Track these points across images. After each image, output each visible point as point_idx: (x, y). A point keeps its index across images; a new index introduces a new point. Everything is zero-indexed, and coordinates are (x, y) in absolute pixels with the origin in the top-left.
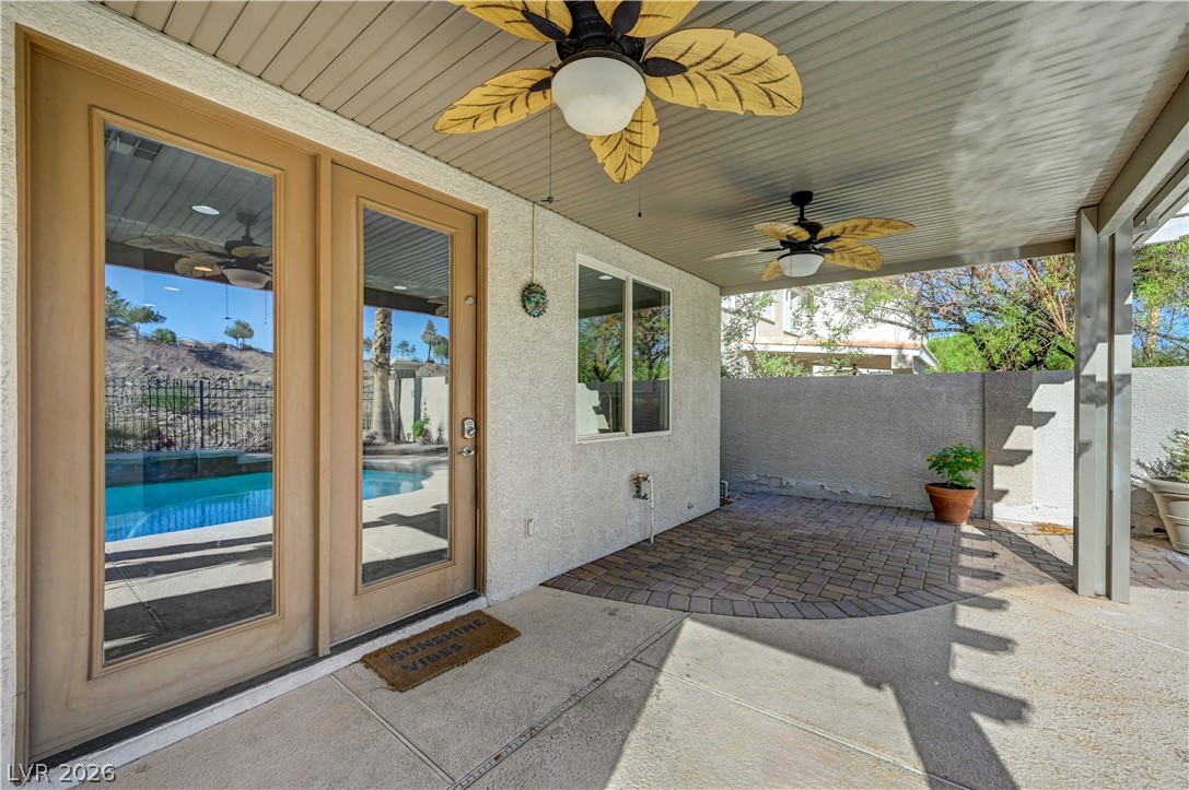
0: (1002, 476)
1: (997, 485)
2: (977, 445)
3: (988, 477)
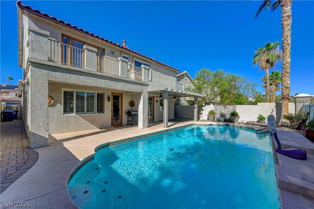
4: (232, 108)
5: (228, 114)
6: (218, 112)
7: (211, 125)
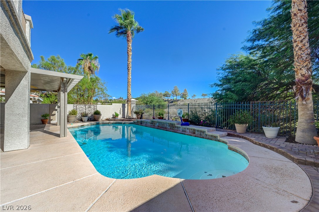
0: (52, 117)
1: (51, 119)
4: (93, 107)
5: (90, 114)
6: (78, 112)
7: (83, 126)
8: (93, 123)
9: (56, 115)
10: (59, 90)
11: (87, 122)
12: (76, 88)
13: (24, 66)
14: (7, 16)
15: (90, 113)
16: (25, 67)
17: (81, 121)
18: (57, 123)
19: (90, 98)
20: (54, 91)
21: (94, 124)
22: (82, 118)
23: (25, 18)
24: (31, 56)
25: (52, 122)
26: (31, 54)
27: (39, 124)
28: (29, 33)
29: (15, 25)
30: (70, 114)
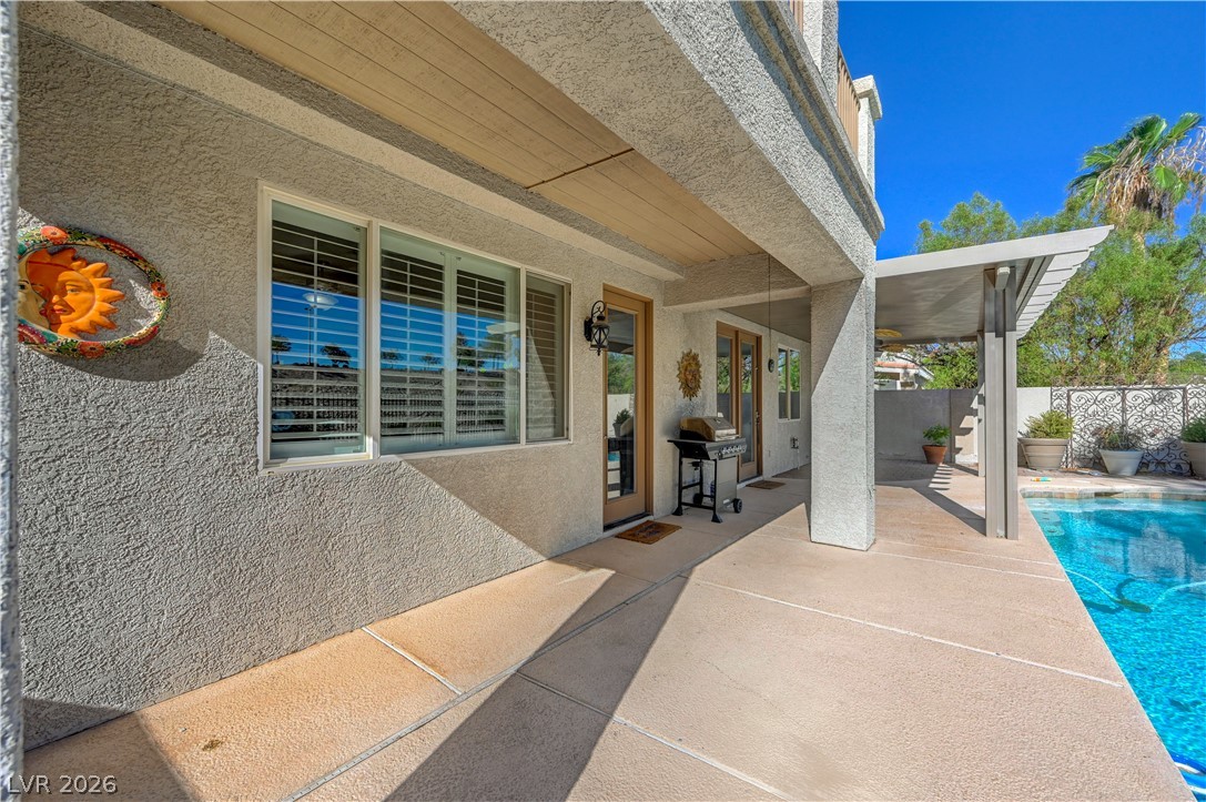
0: (959, 441)
1: (957, 446)
2: (947, 426)
3: (953, 442)
4: (1177, 400)
5: (1152, 435)
6: (1077, 423)
7: (1108, 494)
8: (1180, 486)
9: (975, 432)
10: (981, 332)
11: (1137, 479)
12: (1064, 310)
13: (849, 256)
14: (776, 80)
15: (1157, 431)
16: (854, 259)
17: (1093, 468)
18: (977, 464)
19: (1150, 350)
20: (964, 339)
21: (1186, 498)
22: (1105, 454)
23: (853, 90)
24: (873, 218)
25: (959, 459)
26: (874, 210)
27: (916, 461)
28: (869, 138)
29: (809, 108)
30: (1036, 430)
